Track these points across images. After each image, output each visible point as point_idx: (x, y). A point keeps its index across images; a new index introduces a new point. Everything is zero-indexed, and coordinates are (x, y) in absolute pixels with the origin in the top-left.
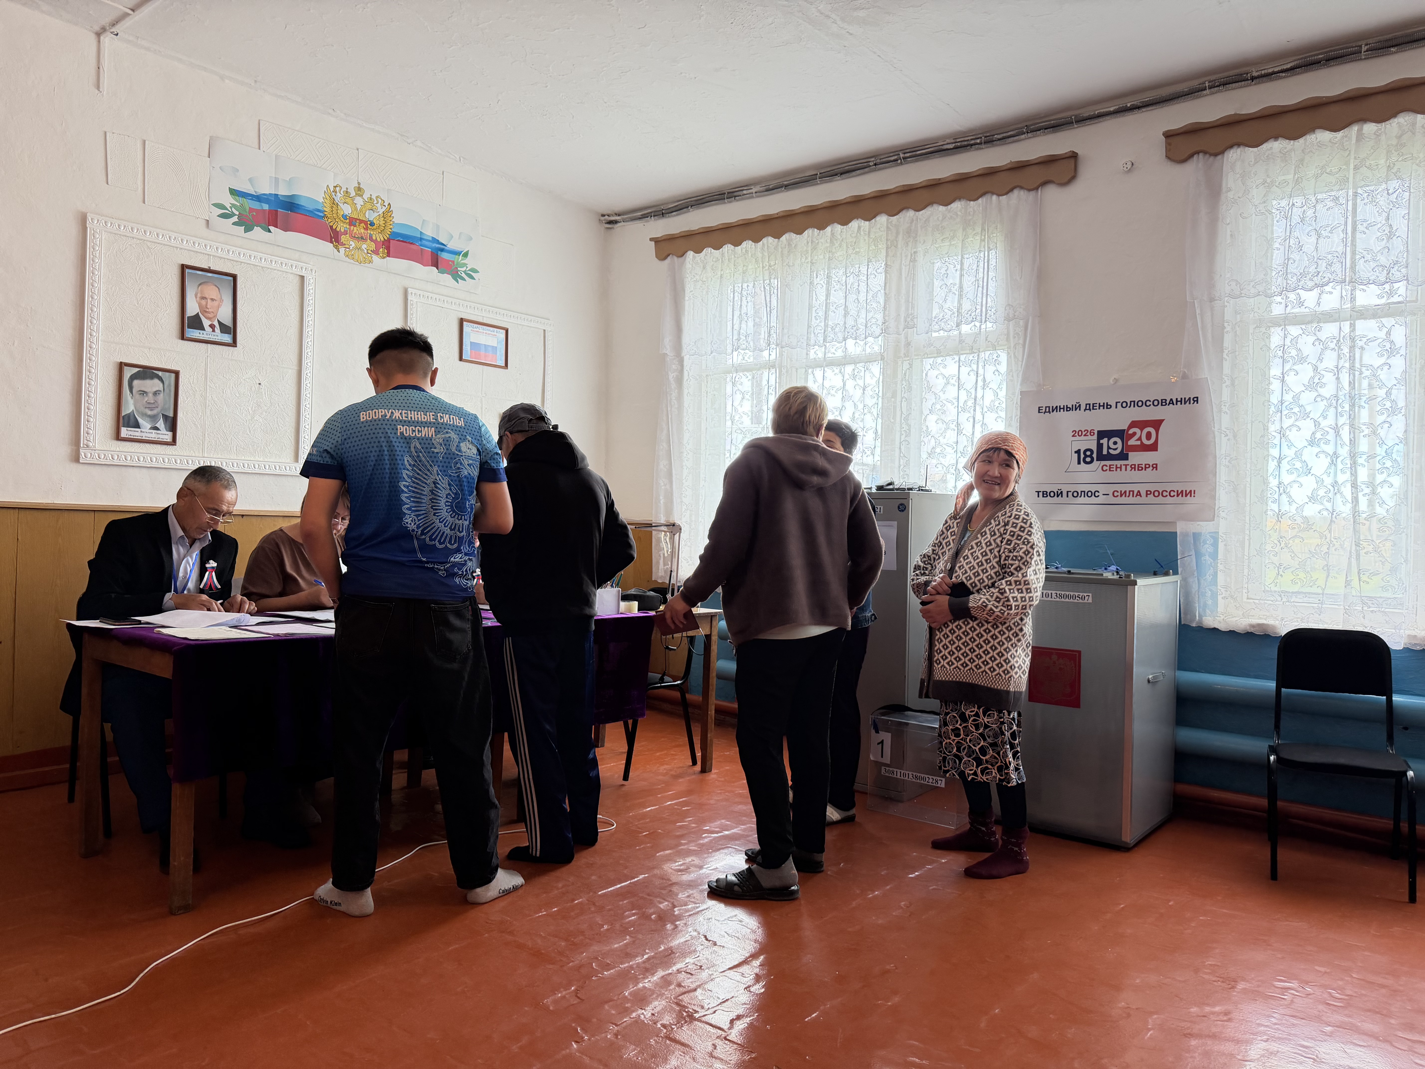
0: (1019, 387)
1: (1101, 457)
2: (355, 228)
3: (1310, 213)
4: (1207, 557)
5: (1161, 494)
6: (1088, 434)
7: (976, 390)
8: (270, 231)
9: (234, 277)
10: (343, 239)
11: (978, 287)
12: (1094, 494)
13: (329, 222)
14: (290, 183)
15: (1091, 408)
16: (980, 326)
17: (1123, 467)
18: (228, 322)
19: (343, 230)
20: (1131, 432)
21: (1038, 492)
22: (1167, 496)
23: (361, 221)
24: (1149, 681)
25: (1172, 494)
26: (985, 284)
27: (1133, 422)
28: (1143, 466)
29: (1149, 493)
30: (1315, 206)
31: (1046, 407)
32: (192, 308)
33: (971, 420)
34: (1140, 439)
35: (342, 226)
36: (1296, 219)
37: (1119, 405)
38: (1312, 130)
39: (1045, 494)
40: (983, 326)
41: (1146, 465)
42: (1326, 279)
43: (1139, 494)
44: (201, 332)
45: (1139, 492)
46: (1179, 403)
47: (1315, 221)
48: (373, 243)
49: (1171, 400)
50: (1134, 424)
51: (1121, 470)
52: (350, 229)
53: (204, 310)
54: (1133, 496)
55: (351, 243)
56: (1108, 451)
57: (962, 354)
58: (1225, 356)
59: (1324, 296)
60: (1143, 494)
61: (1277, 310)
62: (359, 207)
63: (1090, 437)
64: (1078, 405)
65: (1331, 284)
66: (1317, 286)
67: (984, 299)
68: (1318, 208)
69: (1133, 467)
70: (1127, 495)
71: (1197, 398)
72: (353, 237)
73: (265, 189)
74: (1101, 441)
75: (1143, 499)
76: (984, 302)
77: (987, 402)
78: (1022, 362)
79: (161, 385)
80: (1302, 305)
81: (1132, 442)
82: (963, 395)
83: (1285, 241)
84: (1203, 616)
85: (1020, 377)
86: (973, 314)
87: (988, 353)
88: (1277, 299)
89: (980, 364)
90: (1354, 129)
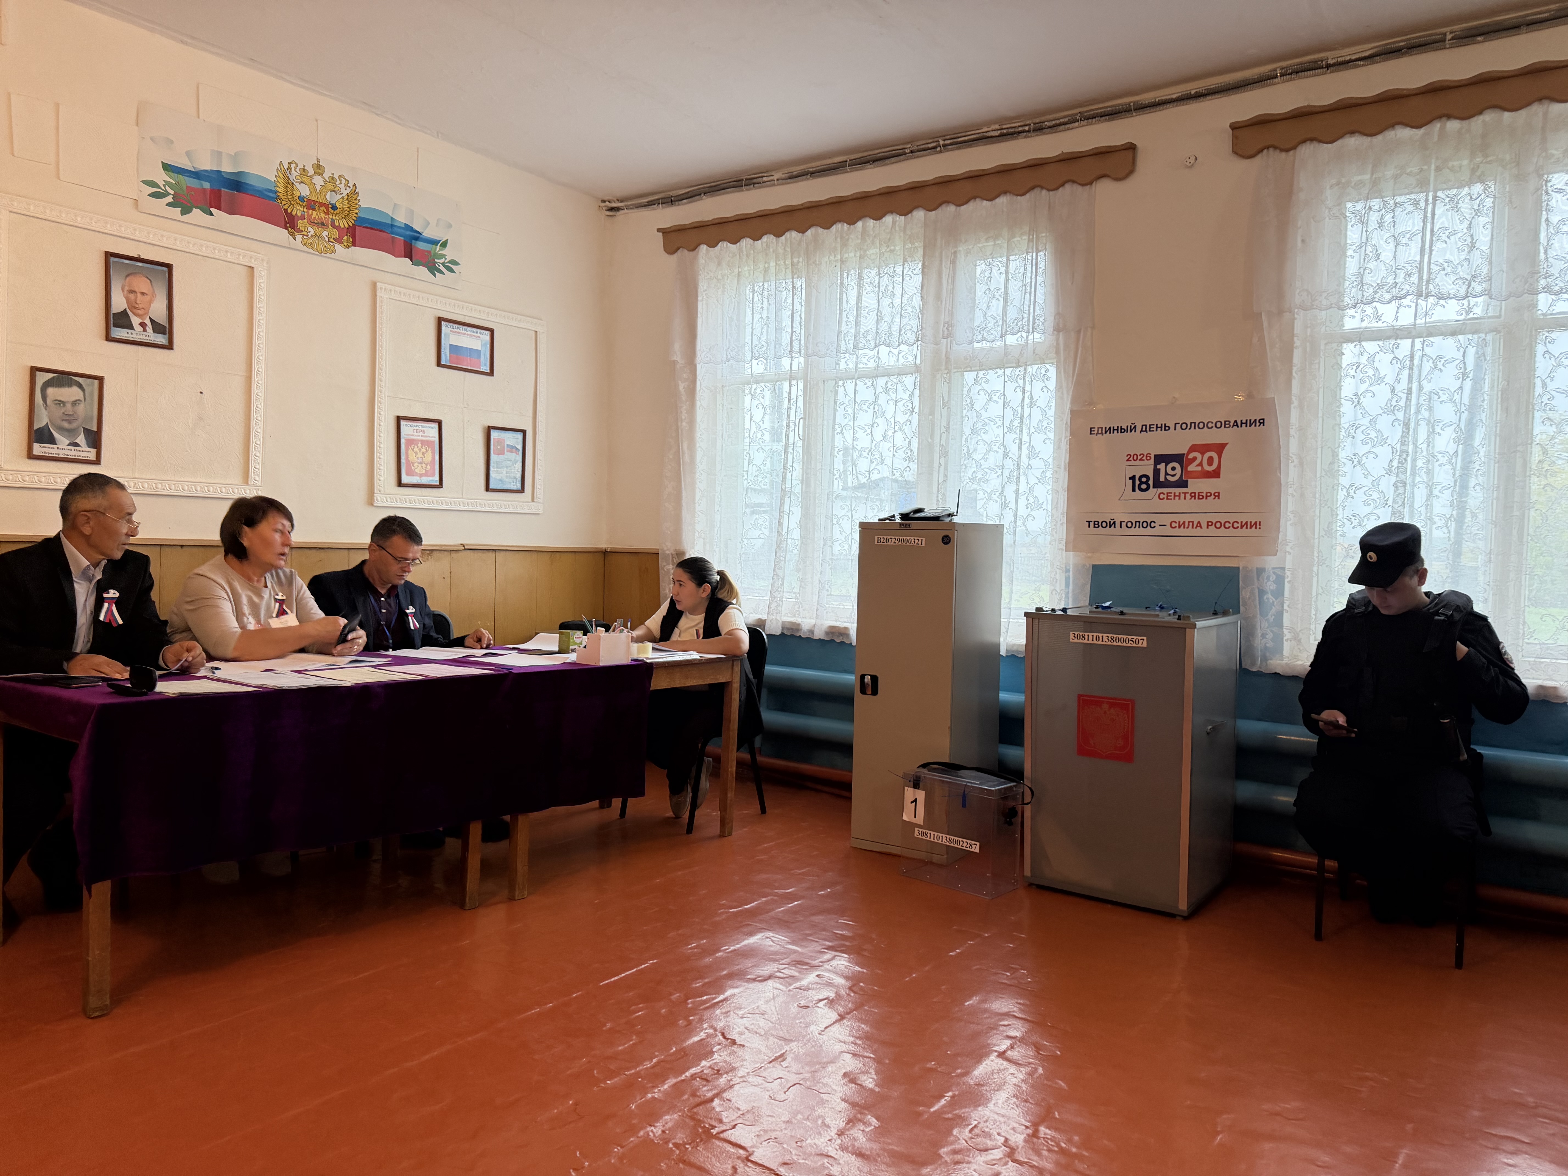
0: (1069, 405)
1: (1158, 484)
2: (314, 212)
3: (1388, 218)
4: (1272, 596)
5: (1223, 525)
6: (1144, 458)
7: (1022, 408)
8: (211, 214)
9: (169, 267)
10: (300, 224)
11: (1025, 293)
12: (1150, 525)
13: (284, 204)
14: (235, 158)
15: (1148, 429)
16: (1027, 337)
17: (1182, 496)
18: (163, 320)
19: (299, 215)
20: (1191, 456)
21: (1089, 522)
22: (1229, 527)
23: (322, 205)
24: (1209, 732)
25: (1236, 525)
26: (1033, 290)
27: (1193, 445)
28: (1204, 495)
29: (1210, 524)
30: (1393, 210)
31: (1098, 428)
32: (119, 303)
33: (1017, 441)
34: (1200, 464)
35: (298, 210)
36: (1373, 225)
37: (1178, 426)
38: (1392, 126)
39: (1097, 524)
40: (1031, 337)
41: (1207, 493)
42: (1404, 291)
43: (1199, 525)
44: (130, 331)
45: (1199, 522)
46: (1244, 425)
47: (1394, 226)
48: (335, 230)
49: (1236, 421)
50: (1194, 448)
51: (1179, 499)
52: (308, 213)
53: (133, 306)
54: (1193, 527)
55: (310, 229)
56: (1166, 478)
57: (1007, 368)
58: (1294, 374)
59: (1402, 310)
60: (1204, 525)
61: (1351, 323)
62: (318, 188)
63: (1146, 462)
64: (1133, 426)
65: (1409, 297)
66: (1394, 298)
67: (1032, 306)
68: (1396, 212)
69: (1193, 496)
70: (1186, 526)
71: (1263, 419)
72: (313, 223)
73: (206, 164)
74: (1158, 467)
75: (1204, 531)
76: (1032, 311)
77: (1034, 423)
78: (1073, 377)
79: (81, 393)
80: (1380, 320)
81: (1192, 468)
82: (1009, 412)
83: (1361, 248)
84: (1265, 659)
85: (1071, 394)
86: (1020, 323)
87: (1035, 367)
88: (1351, 312)
89: (1027, 379)
90: (1437, 126)
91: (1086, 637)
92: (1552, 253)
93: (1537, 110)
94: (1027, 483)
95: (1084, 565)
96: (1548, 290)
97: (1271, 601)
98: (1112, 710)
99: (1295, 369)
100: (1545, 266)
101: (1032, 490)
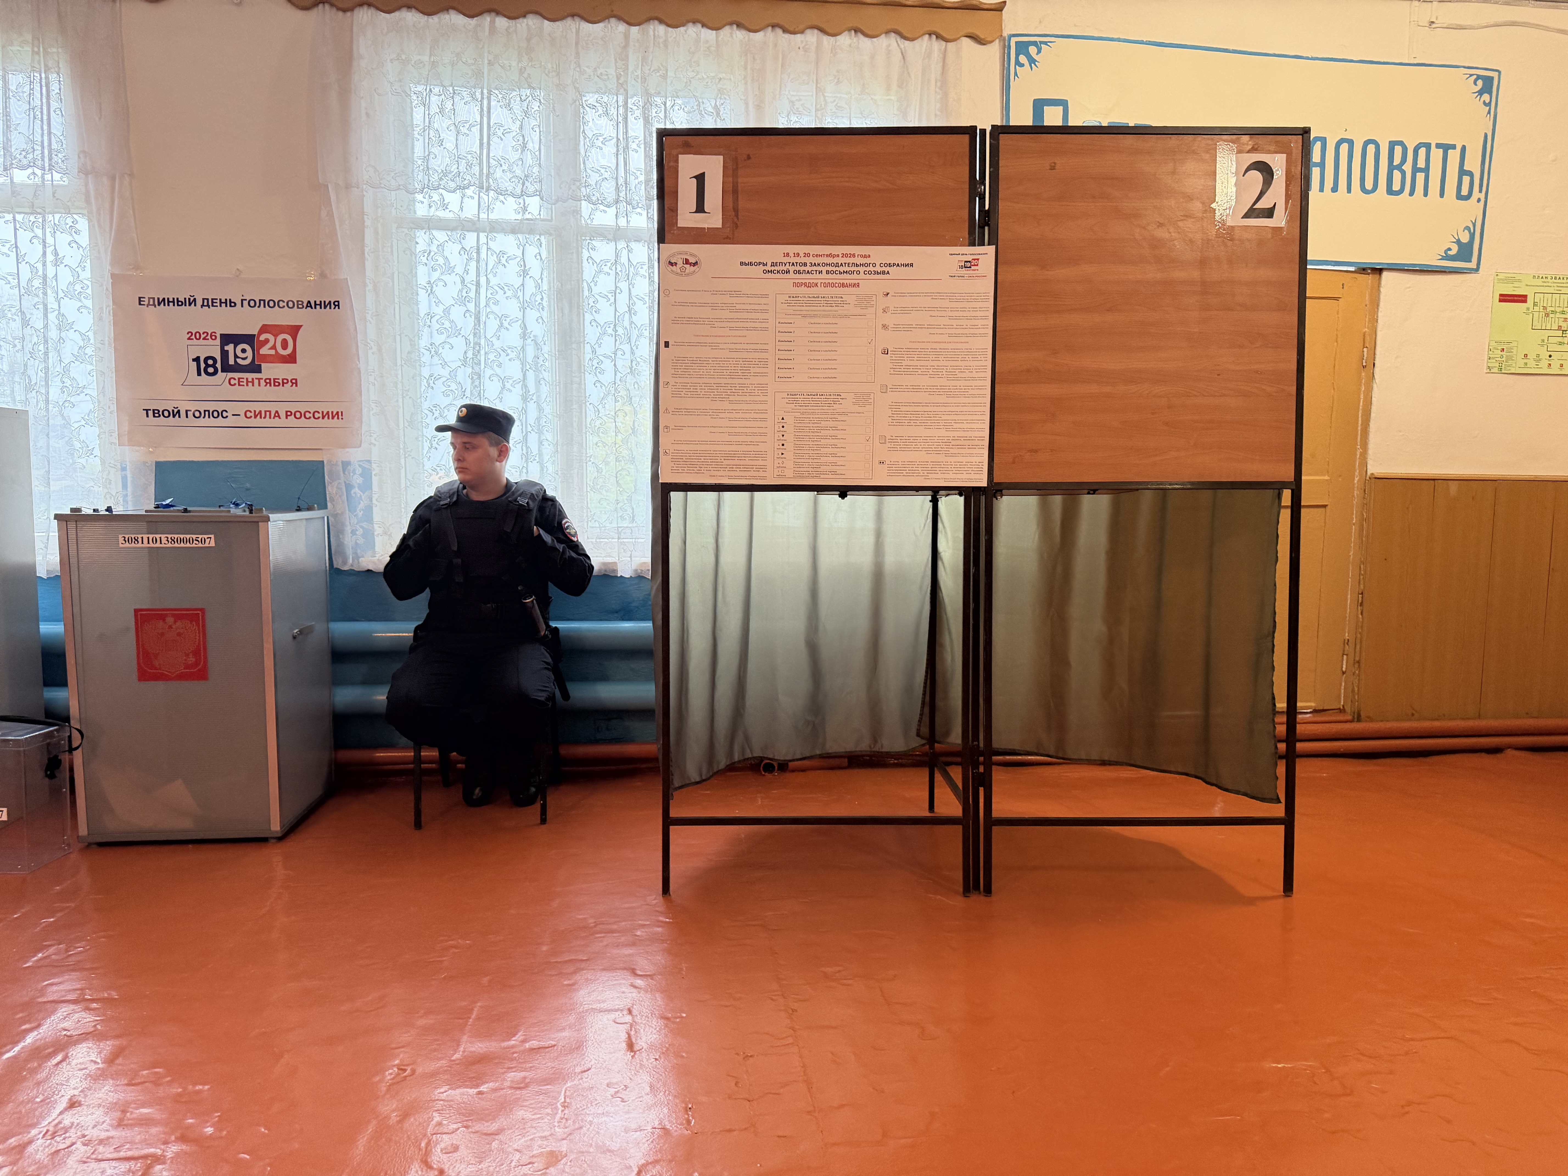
0: (108, 267)
1: (226, 368)
3: (449, 105)
4: (357, 490)
5: (303, 415)
6: (209, 337)
7: (44, 265)
11: (35, 118)
12: (221, 414)
15: (210, 304)
16: (43, 175)
17: (256, 382)
20: (262, 338)
21: (147, 410)
22: (310, 418)
24: (294, 638)
25: (317, 415)
26: (45, 117)
27: (264, 325)
28: (280, 381)
29: (289, 413)
30: (453, 97)
31: (149, 298)
33: (41, 306)
34: (274, 347)
36: (434, 109)
37: (246, 303)
38: (446, 9)
39: (156, 413)
40: (48, 177)
41: (283, 379)
42: (466, 182)
43: (277, 415)
45: (277, 412)
46: (318, 307)
47: (454, 114)
49: (309, 302)
50: (265, 329)
51: (253, 385)
54: (270, 418)
56: (235, 361)
57: (19, 213)
58: (366, 255)
59: (466, 200)
60: (283, 415)
61: (421, 211)
63: (210, 342)
64: (192, 299)
65: (472, 188)
66: (459, 188)
67: (46, 138)
68: (456, 100)
69: (268, 382)
70: (263, 416)
71: (338, 302)
74: (226, 348)
75: (283, 421)
76: (46, 144)
77: (63, 285)
78: (111, 235)
80: (447, 208)
81: (265, 351)
82: (25, 270)
83: (424, 131)
84: (357, 557)
85: (109, 254)
86: (31, 156)
87: (57, 216)
88: (419, 197)
89: (48, 230)
90: (487, 19)
91: (140, 540)
92: (589, 166)
94: (60, 360)
95: (145, 463)
97: (359, 495)
98: (179, 624)
99: (367, 250)
101: (66, 370)
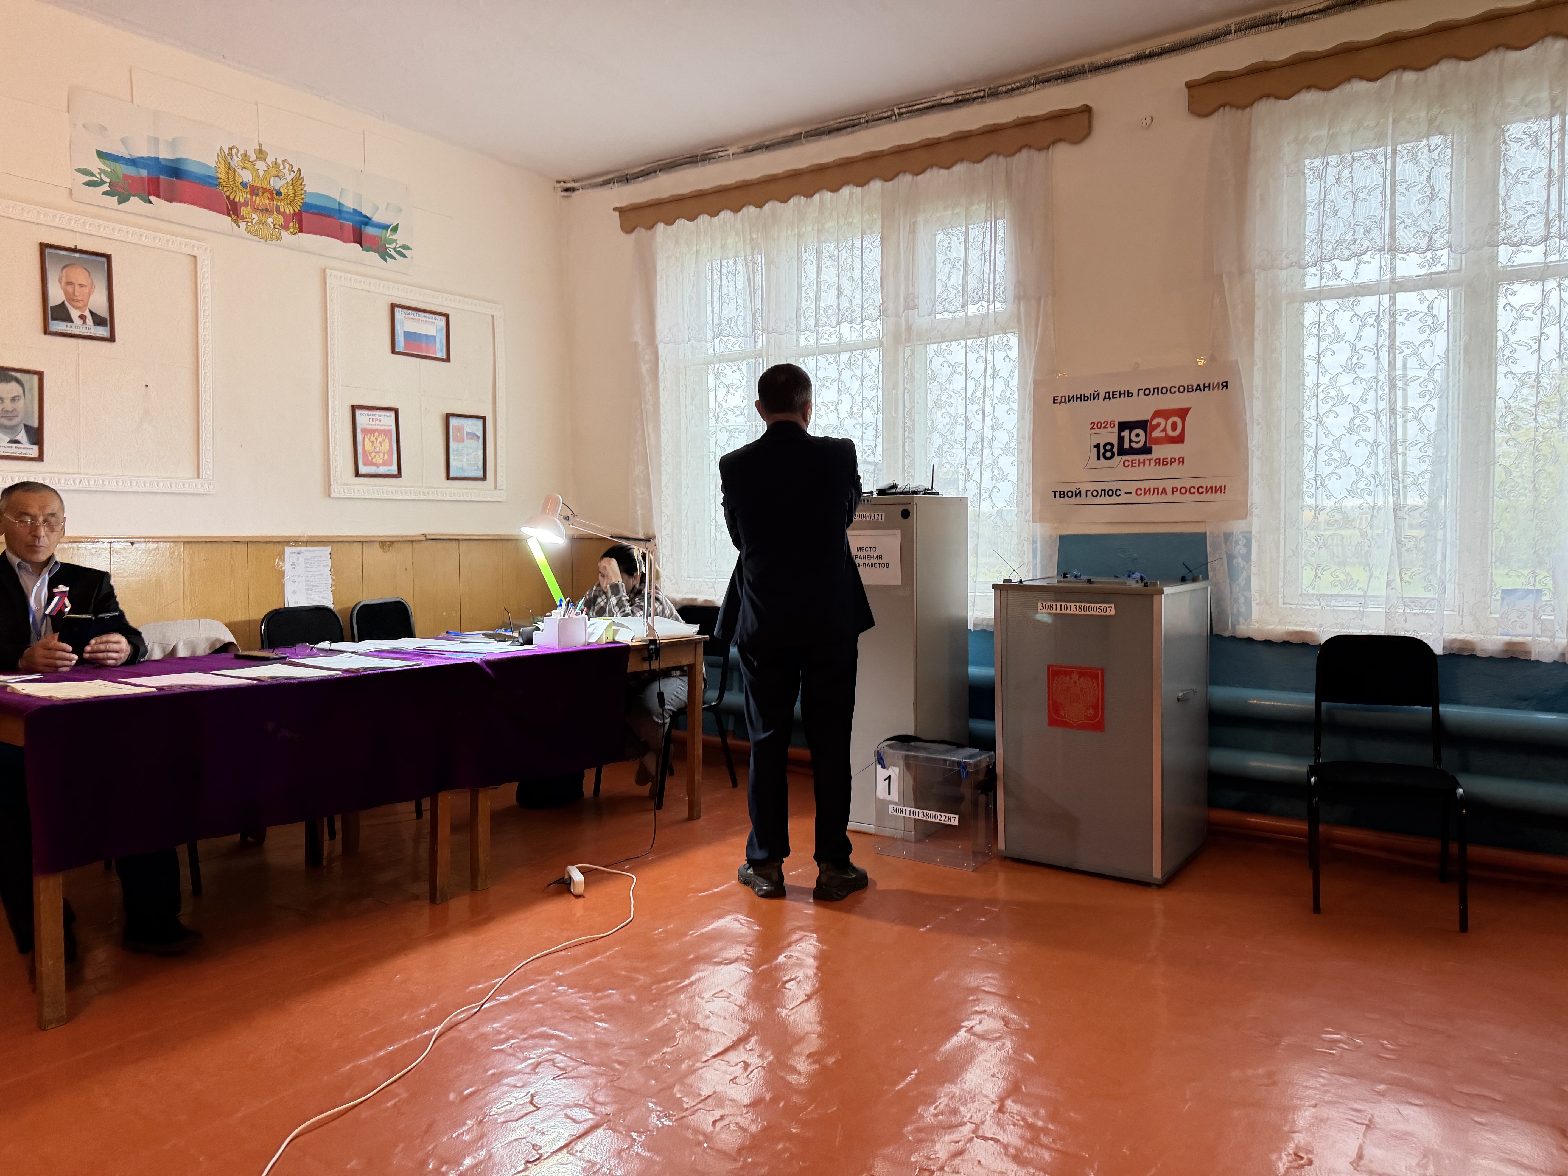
0: (1032, 375)
1: (1122, 452)
2: (258, 199)
3: (1346, 173)
4: (1240, 560)
5: (1188, 491)
6: (1108, 426)
7: (985, 378)
8: (150, 202)
9: (108, 257)
10: (244, 211)
11: (985, 261)
12: (1115, 493)
13: (225, 191)
14: (173, 144)
15: (1111, 396)
16: (988, 307)
17: (1147, 463)
18: (104, 313)
19: (242, 201)
20: (1154, 422)
21: (1055, 492)
22: (1195, 493)
23: (265, 191)
24: (1179, 700)
25: (1201, 490)
26: (992, 258)
27: (1157, 411)
28: (1169, 460)
29: (1175, 490)
30: (1351, 165)
31: (1062, 397)
32: (56, 296)
33: (981, 413)
34: (1164, 430)
35: (241, 197)
36: (1331, 180)
37: (1141, 392)
38: (1348, 79)
39: (1062, 495)
40: (992, 307)
41: (1171, 459)
42: (1364, 248)
43: (1164, 491)
44: (69, 324)
45: (1164, 489)
46: (1207, 389)
47: (1352, 182)
48: (280, 216)
49: (1198, 385)
50: (1157, 414)
51: (1144, 465)
52: (251, 199)
53: (71, 298)
54: (1158, 494)
55: (254, 216)
56: (1130, 445)
57: (969, 339)
58: (1256, 336)
59: (1362, 266)
60: (1169, 491)
61: (1312, 283)
62: (261, 173)
63: (1110, 429)
64: (1096, 393)
65: (1369, 253)
66: (1354, 255)
67: (992, 275)
68: (1354, 167)
69: (1158, 462)
70: (1152, 492)
71: (1227, 382)
72: (256, 210)
73: (143, 151)
74: (1123, 434)
75: (1169, 497)
76: (992, 279)
77: (997, 393)
78: (1035, 346)
79: (20, 389)
80: (1339, 277)
81: (1156, 434)
82: (971, 385)
83: (1319, 205)
84: (1236, 624)
85: (1033, 363)
86: (980, 293)
87: (997, 337)
88: (1311, 270)
89: (989, 350)
90: (1393, 78)
91: (1054, 607)
92: (1510, 204)
93: (1493, 60)
94: (992, 454)
95: (1051, 536)
96: (1508, 241)
97: (1239, 565)
98: (1082, 680)
99: (1257, 331)
100: (1504, 217)
101: (995, 462)
